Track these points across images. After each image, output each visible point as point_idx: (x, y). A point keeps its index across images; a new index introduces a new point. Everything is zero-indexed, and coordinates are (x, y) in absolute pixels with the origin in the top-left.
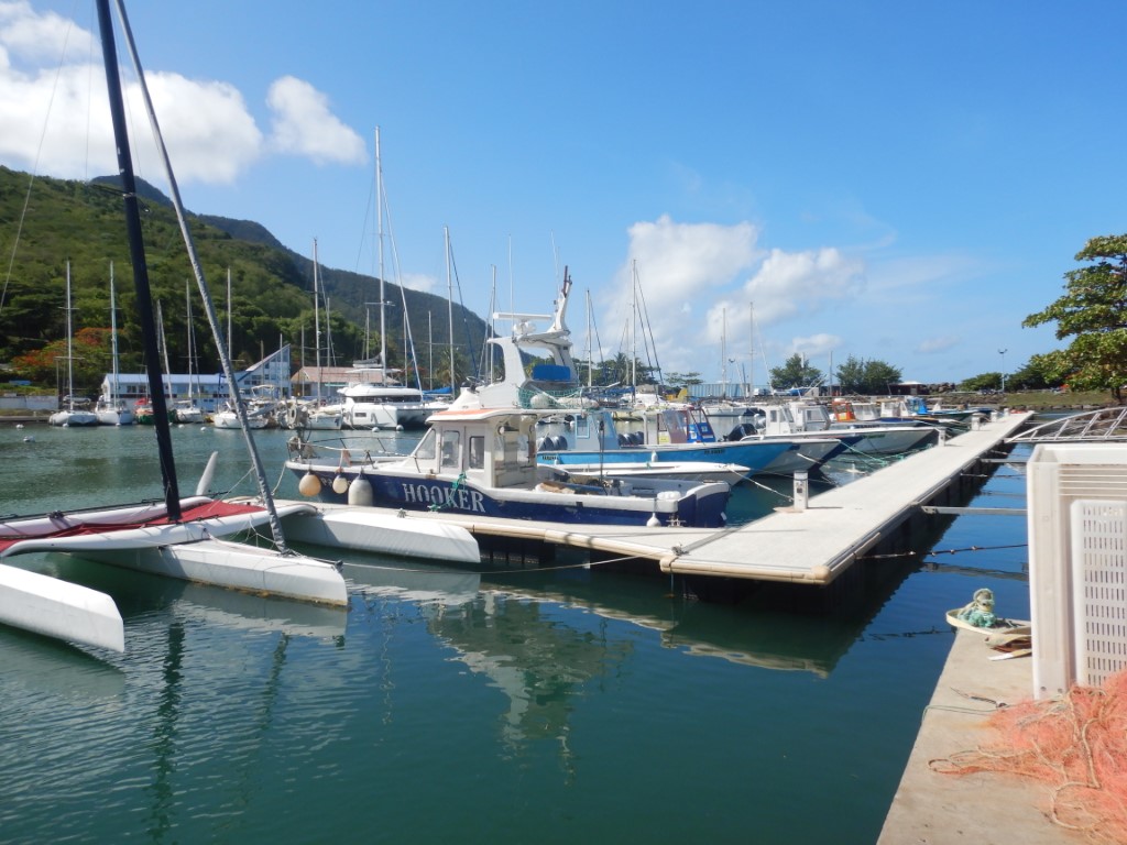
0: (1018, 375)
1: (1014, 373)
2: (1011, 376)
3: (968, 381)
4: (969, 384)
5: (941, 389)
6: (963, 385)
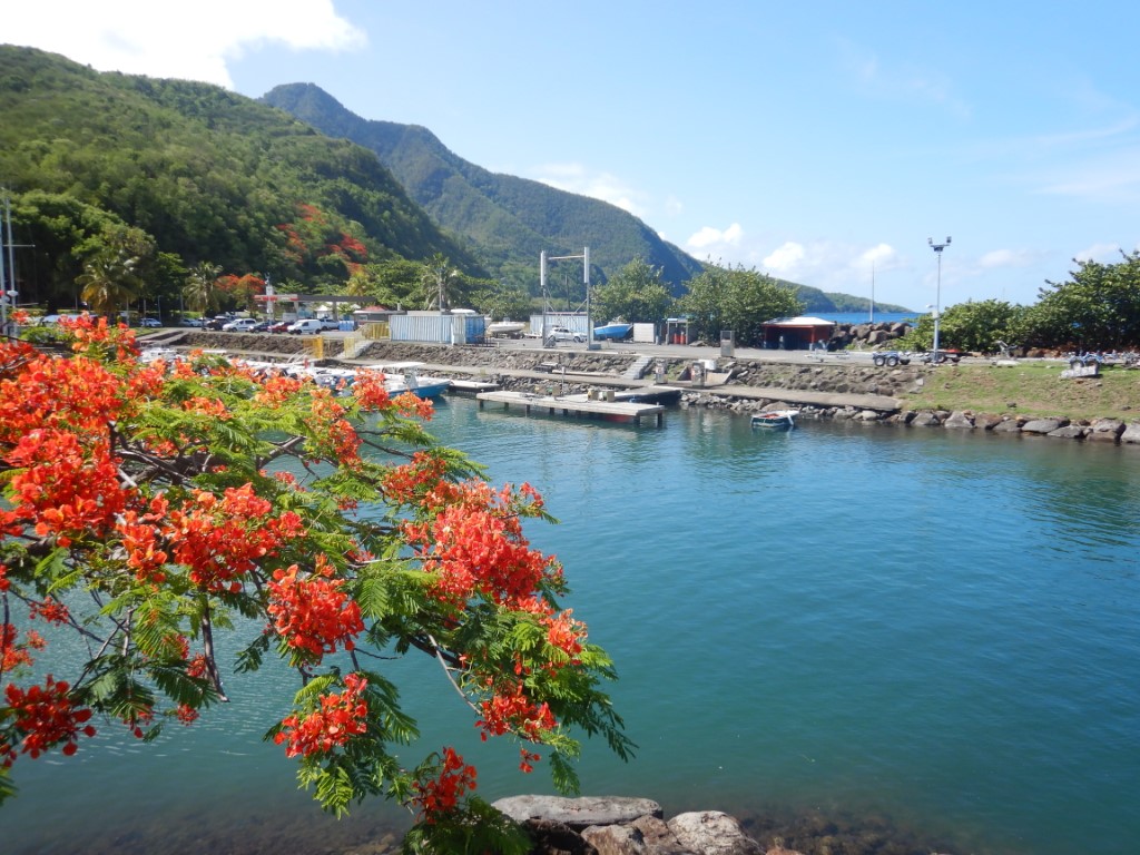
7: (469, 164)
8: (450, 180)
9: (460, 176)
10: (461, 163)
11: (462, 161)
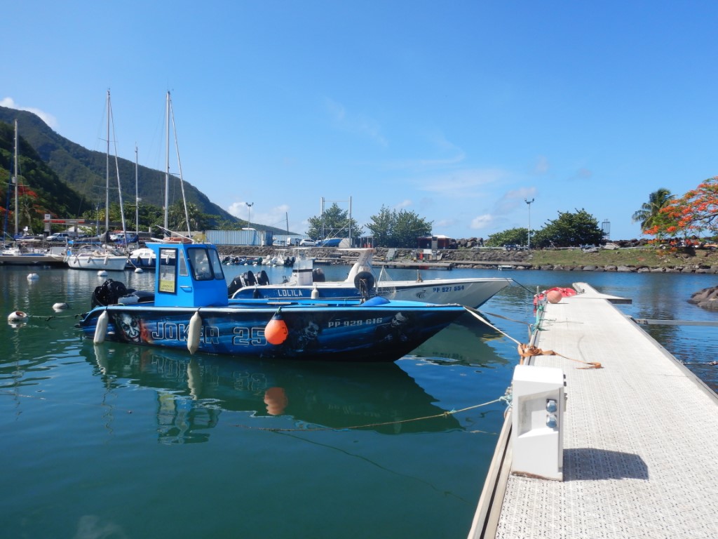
0: (544, 231)
1: (540, 229)
2: (537, 232)
3: (495, 236)
4: (496, 239)
5: (469, 244)
6: (491, 240)
7: (70, 143)
8: (56, 152)
9: (64, 150)
10: (64, 141)
11: (64, 140)
